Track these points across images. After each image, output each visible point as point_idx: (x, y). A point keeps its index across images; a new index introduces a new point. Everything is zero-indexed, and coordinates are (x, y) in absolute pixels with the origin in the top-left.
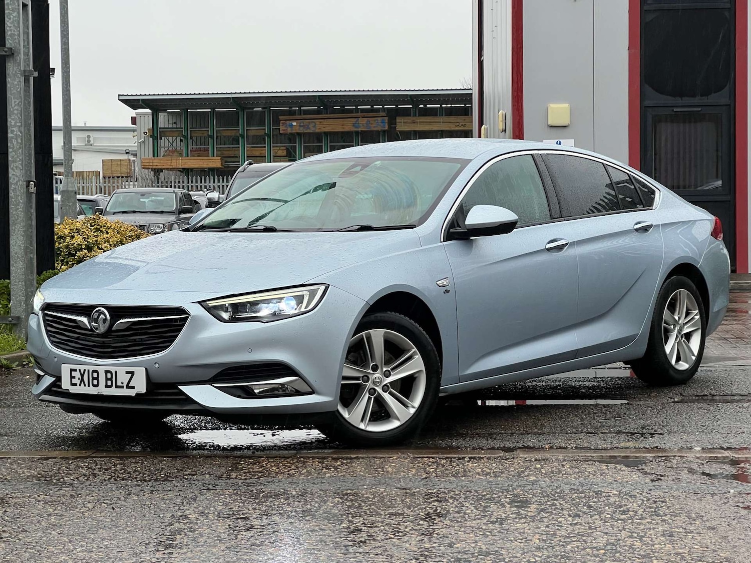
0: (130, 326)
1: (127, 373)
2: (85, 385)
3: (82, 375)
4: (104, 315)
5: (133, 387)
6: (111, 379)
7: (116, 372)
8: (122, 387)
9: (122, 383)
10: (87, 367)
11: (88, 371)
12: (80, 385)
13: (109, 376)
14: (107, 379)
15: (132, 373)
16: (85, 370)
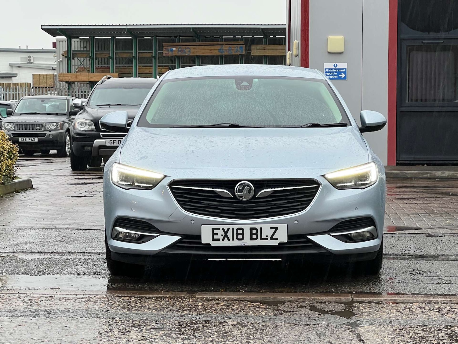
0: (271, 194)
1: (271, 228)
2: (229, 239)
3: (226, 233)
4: (249, 186)
5: (277, 239)
6: (256, 234)
7: (261, 229)
8: (267, 239)
9: (267, 236)
10: (231, 227)
11: (233, 229)
12: (223, 240)
13: (254, 231)
14: (252, 234)
15: (276, 229)
16: (228, 229)
